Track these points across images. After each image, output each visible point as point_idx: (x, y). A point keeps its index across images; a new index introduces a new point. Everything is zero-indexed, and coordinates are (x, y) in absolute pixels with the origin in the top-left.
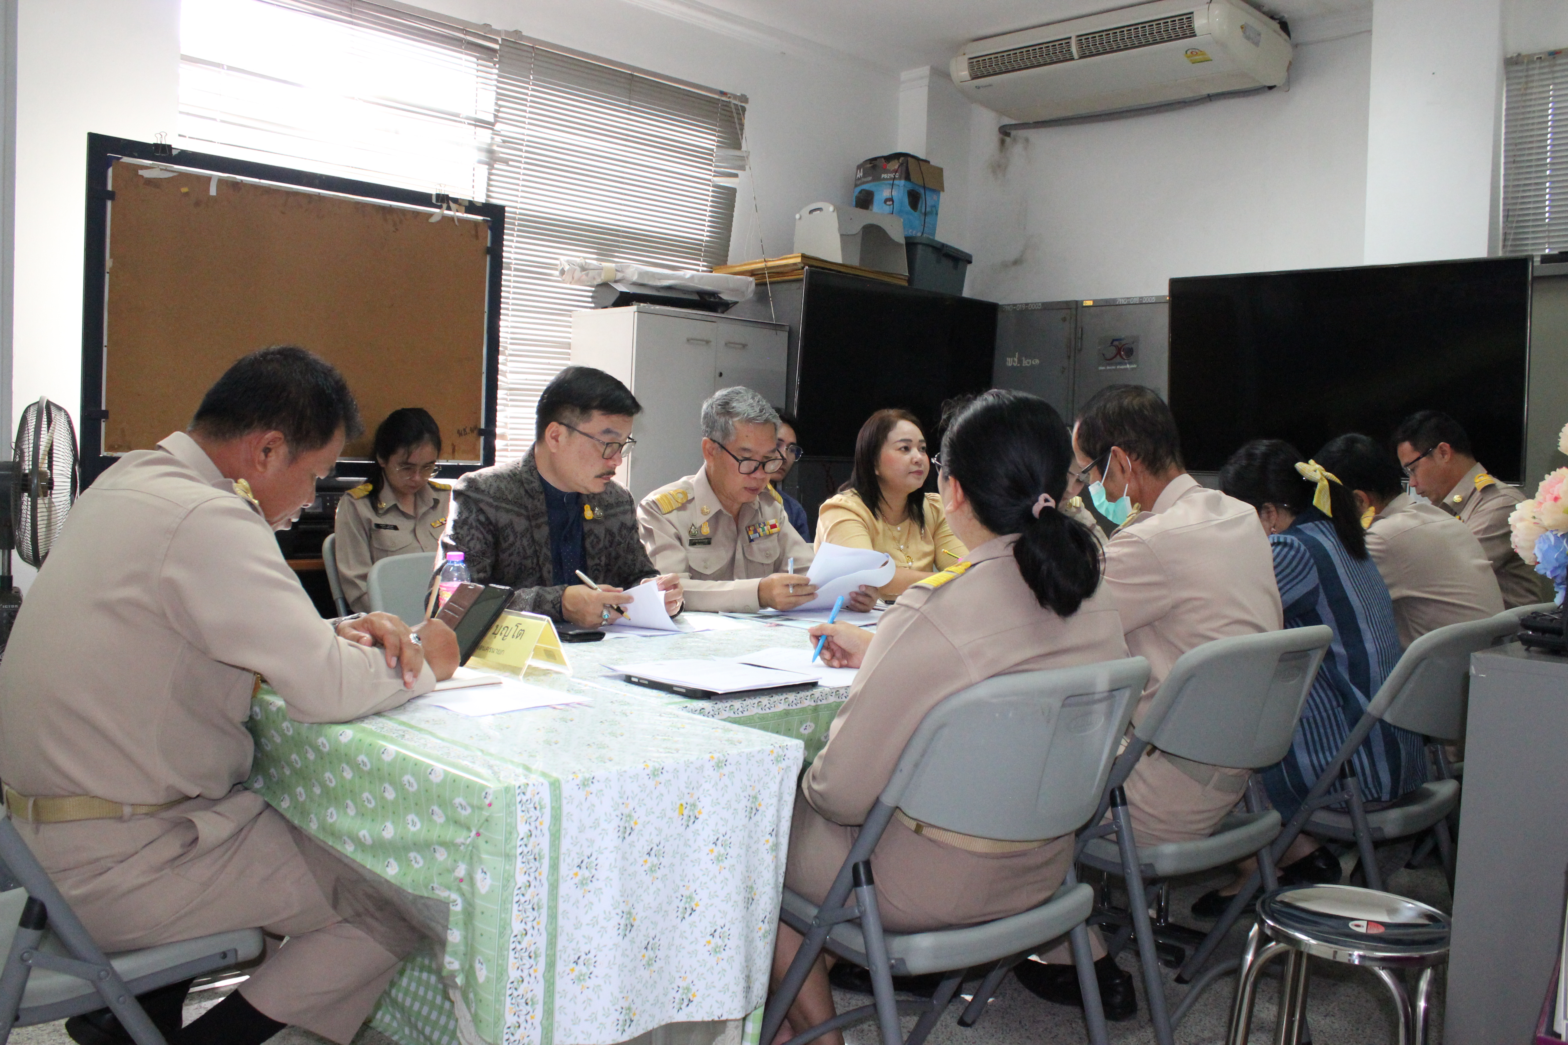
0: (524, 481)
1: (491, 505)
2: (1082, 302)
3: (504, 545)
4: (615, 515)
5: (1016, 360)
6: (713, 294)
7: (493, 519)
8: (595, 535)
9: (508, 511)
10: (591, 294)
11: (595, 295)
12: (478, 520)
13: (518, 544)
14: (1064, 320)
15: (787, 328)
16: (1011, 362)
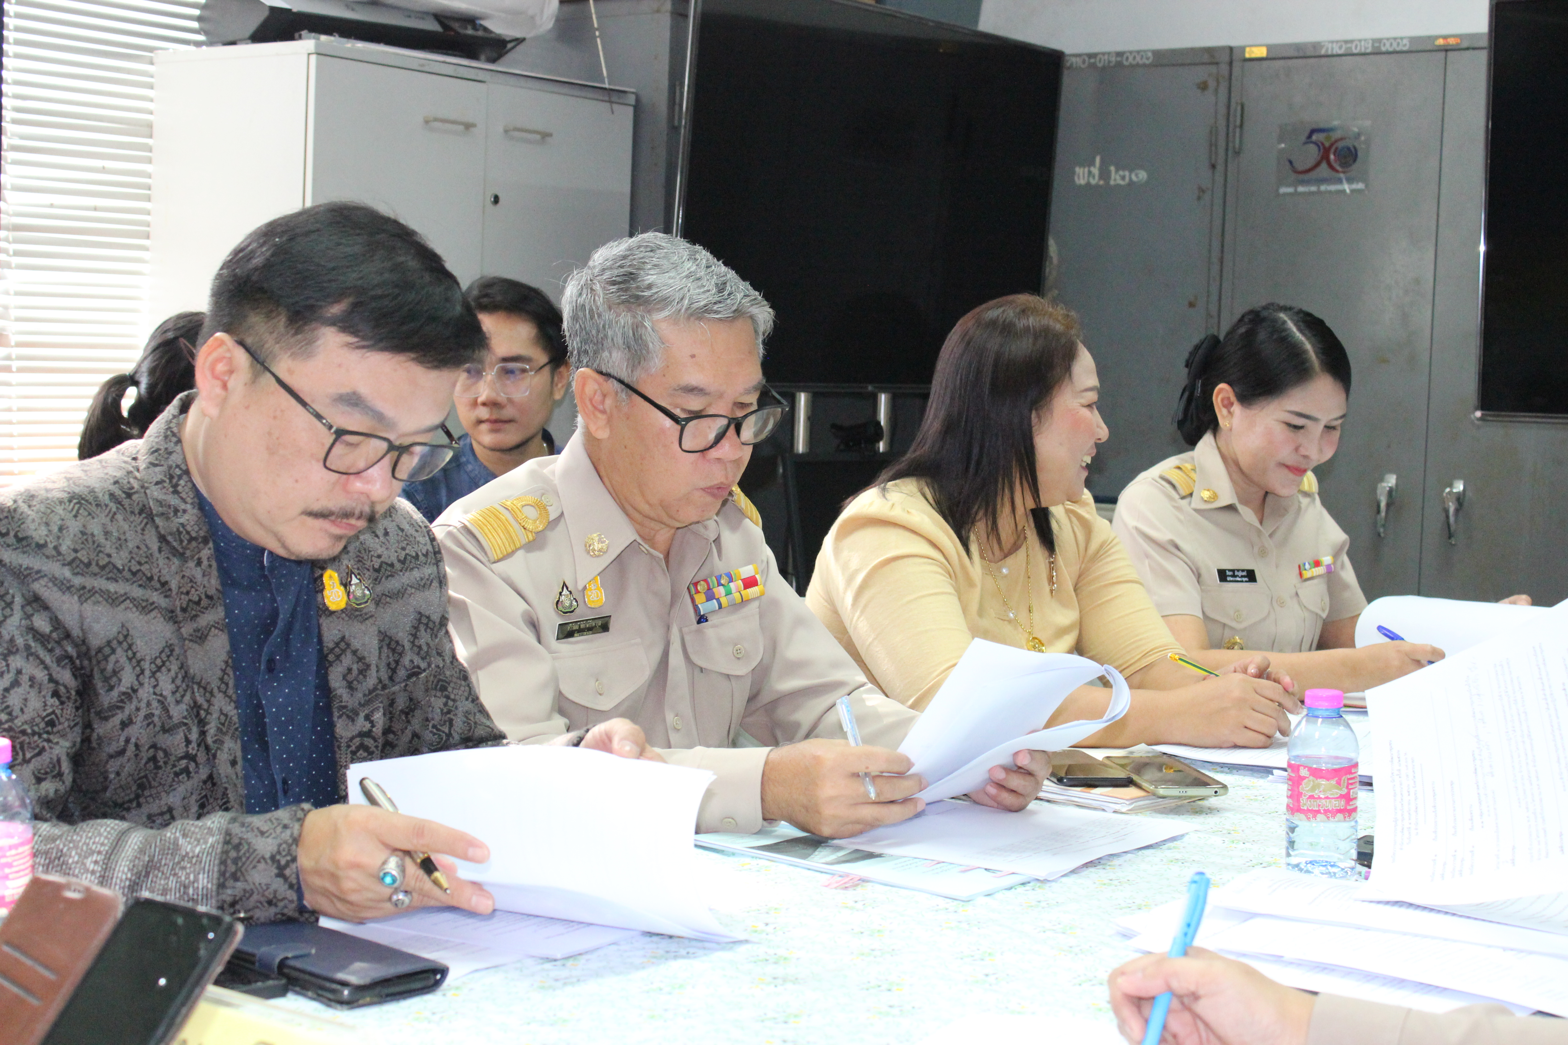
0: (156, 509)
1: (65, 587)
2: (1243, 49)
3: (107, 699)
4: (399, 594)
5: (1095, 171)
6: (470, 20)
7: (71, 621)
8: (355, 652)
9: (113, 600)
10: (197, 12)
11: (207, 13)
12: (31, 629)
13: (145, 693)
14: (1203, 87)
15: (632, 99)
16: (1082, 176)
